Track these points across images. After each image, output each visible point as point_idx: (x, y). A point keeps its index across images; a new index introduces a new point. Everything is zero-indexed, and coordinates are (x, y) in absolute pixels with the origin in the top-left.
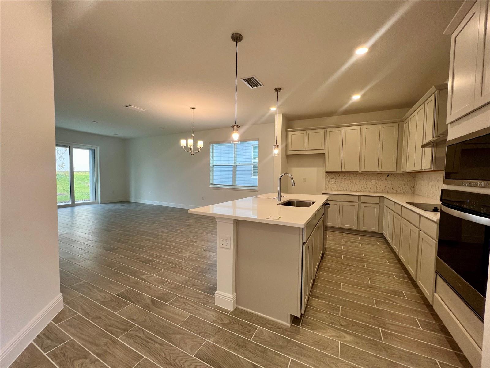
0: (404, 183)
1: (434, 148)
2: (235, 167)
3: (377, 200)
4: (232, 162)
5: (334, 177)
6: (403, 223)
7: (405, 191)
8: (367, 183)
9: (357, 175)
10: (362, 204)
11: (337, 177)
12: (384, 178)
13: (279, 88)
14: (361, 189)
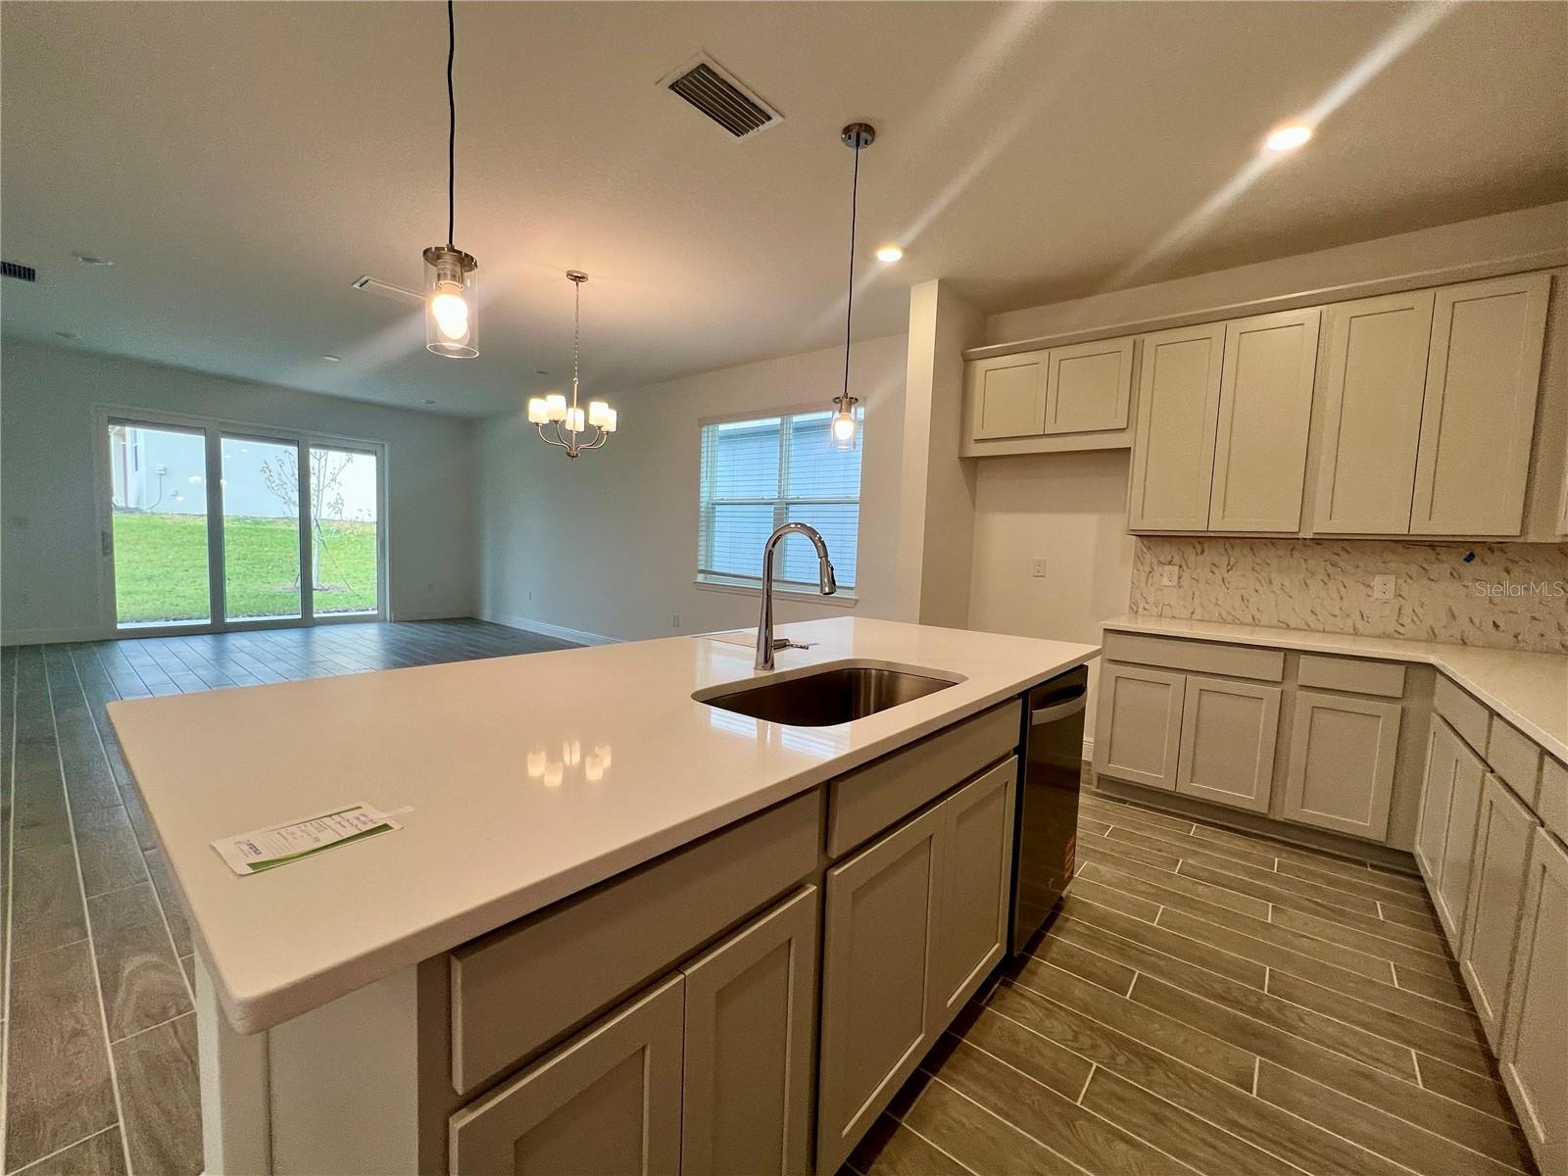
2: (782, 509)
3: (1391, 682)
4: (772, 494)
5: (1177, 559)
6: (1544, 867)
8: (1343, 591)
9: (1292, 550)
10: (1301, 693)
11: (1192, 559)
12: (1448, 569)
13: (860, 125)
14: (1311, 620)
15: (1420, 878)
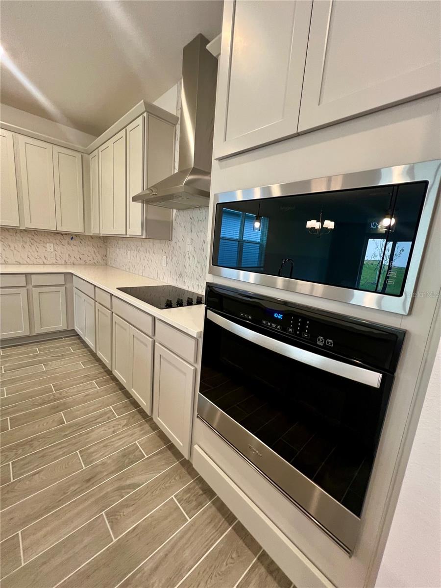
0: (95, 250)
1: (144, 205)
3: (61, 280)
6: (116, 322)
7: (96, 262)
8: (37, 249)
9: (16, 233)
12: (67, 241)
14: (28, 260)
15: (78, 335)
